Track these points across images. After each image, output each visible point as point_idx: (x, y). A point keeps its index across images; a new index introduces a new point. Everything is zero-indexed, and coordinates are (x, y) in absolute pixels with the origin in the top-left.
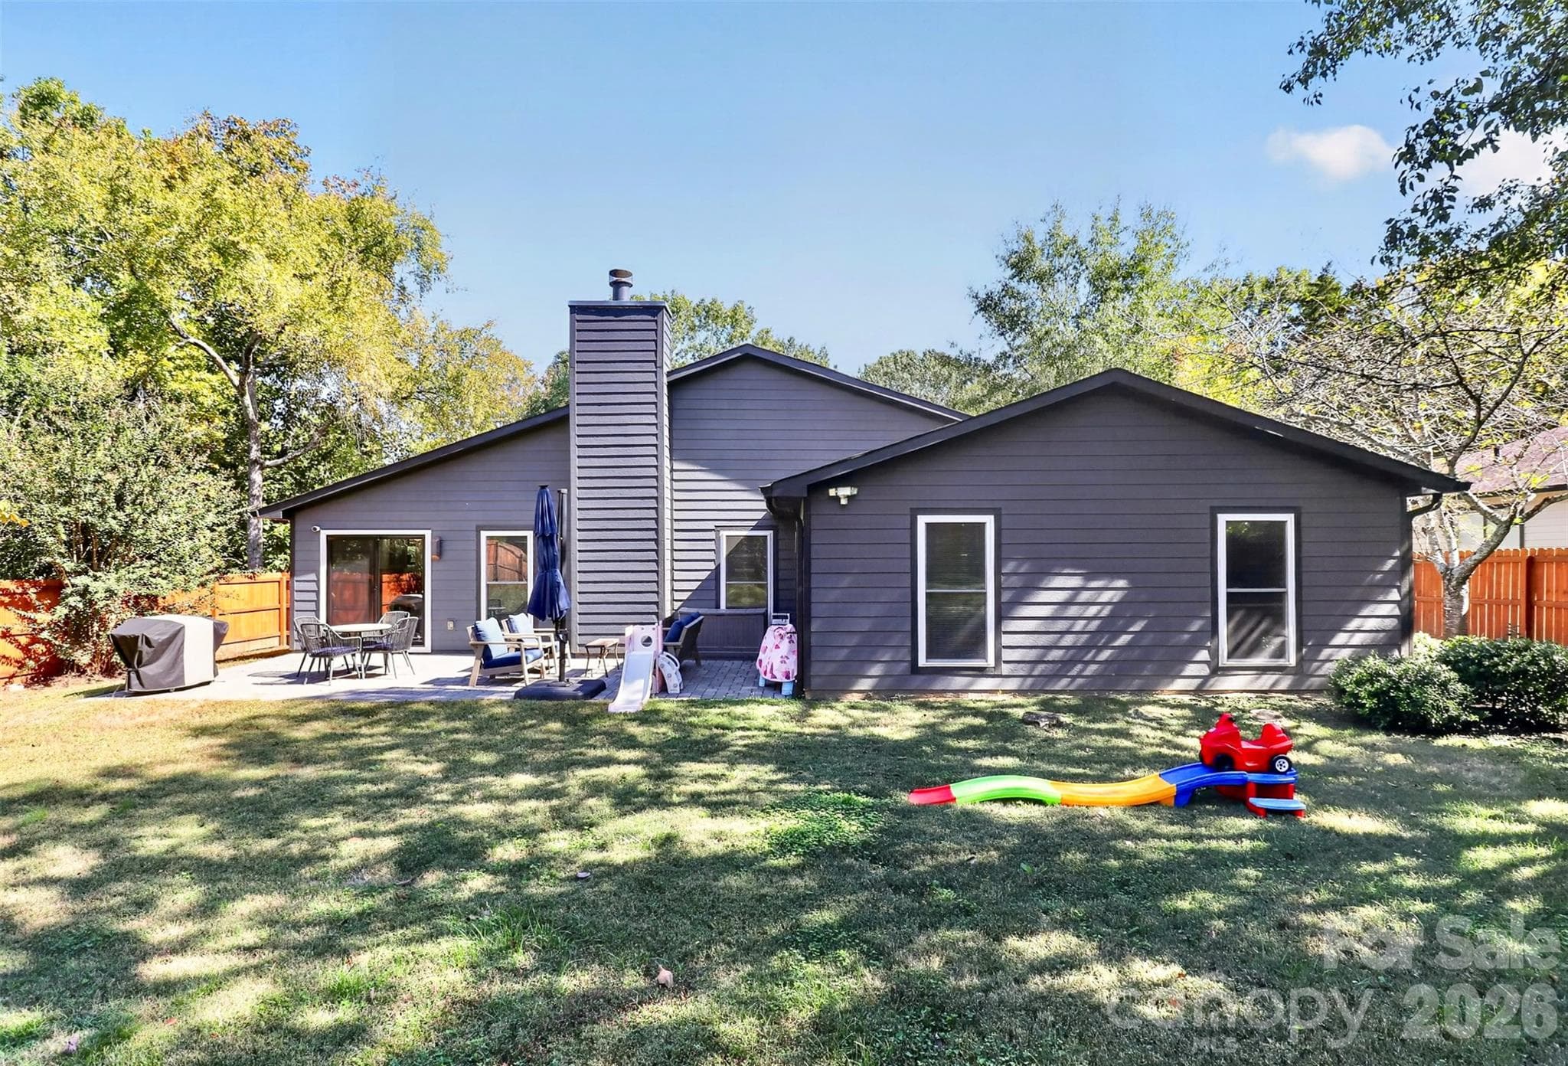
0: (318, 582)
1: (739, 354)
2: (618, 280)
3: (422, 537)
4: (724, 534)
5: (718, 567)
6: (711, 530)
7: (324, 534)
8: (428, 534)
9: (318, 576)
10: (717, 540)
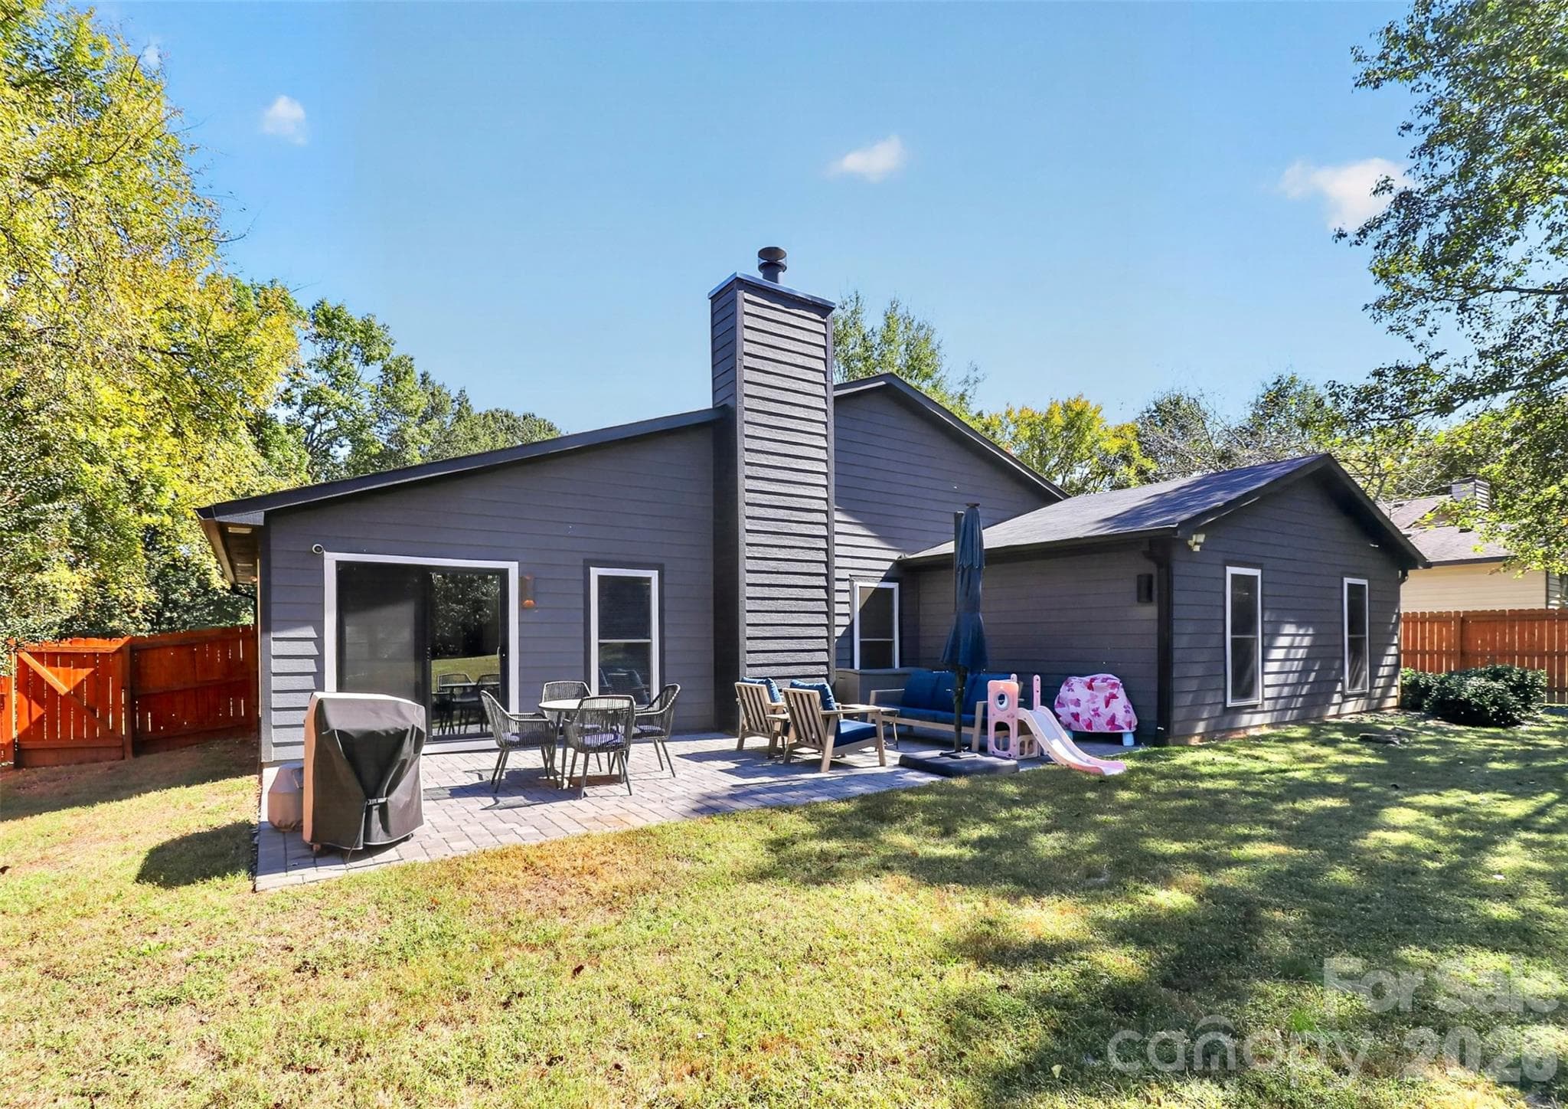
0: (319, 642)
1: (883, 383)
2: (771, 260)
3: (503, 574)
4: (858, 584)
5: (852, 623)
6: (845, 580)
7: (331, 560)
8: (513, 568)
9: (320, 630)
10: (851, 591)
